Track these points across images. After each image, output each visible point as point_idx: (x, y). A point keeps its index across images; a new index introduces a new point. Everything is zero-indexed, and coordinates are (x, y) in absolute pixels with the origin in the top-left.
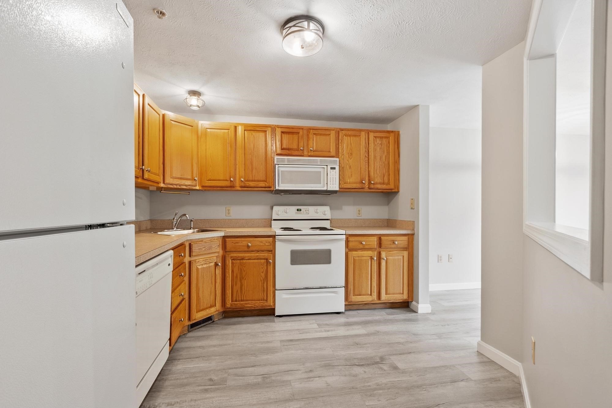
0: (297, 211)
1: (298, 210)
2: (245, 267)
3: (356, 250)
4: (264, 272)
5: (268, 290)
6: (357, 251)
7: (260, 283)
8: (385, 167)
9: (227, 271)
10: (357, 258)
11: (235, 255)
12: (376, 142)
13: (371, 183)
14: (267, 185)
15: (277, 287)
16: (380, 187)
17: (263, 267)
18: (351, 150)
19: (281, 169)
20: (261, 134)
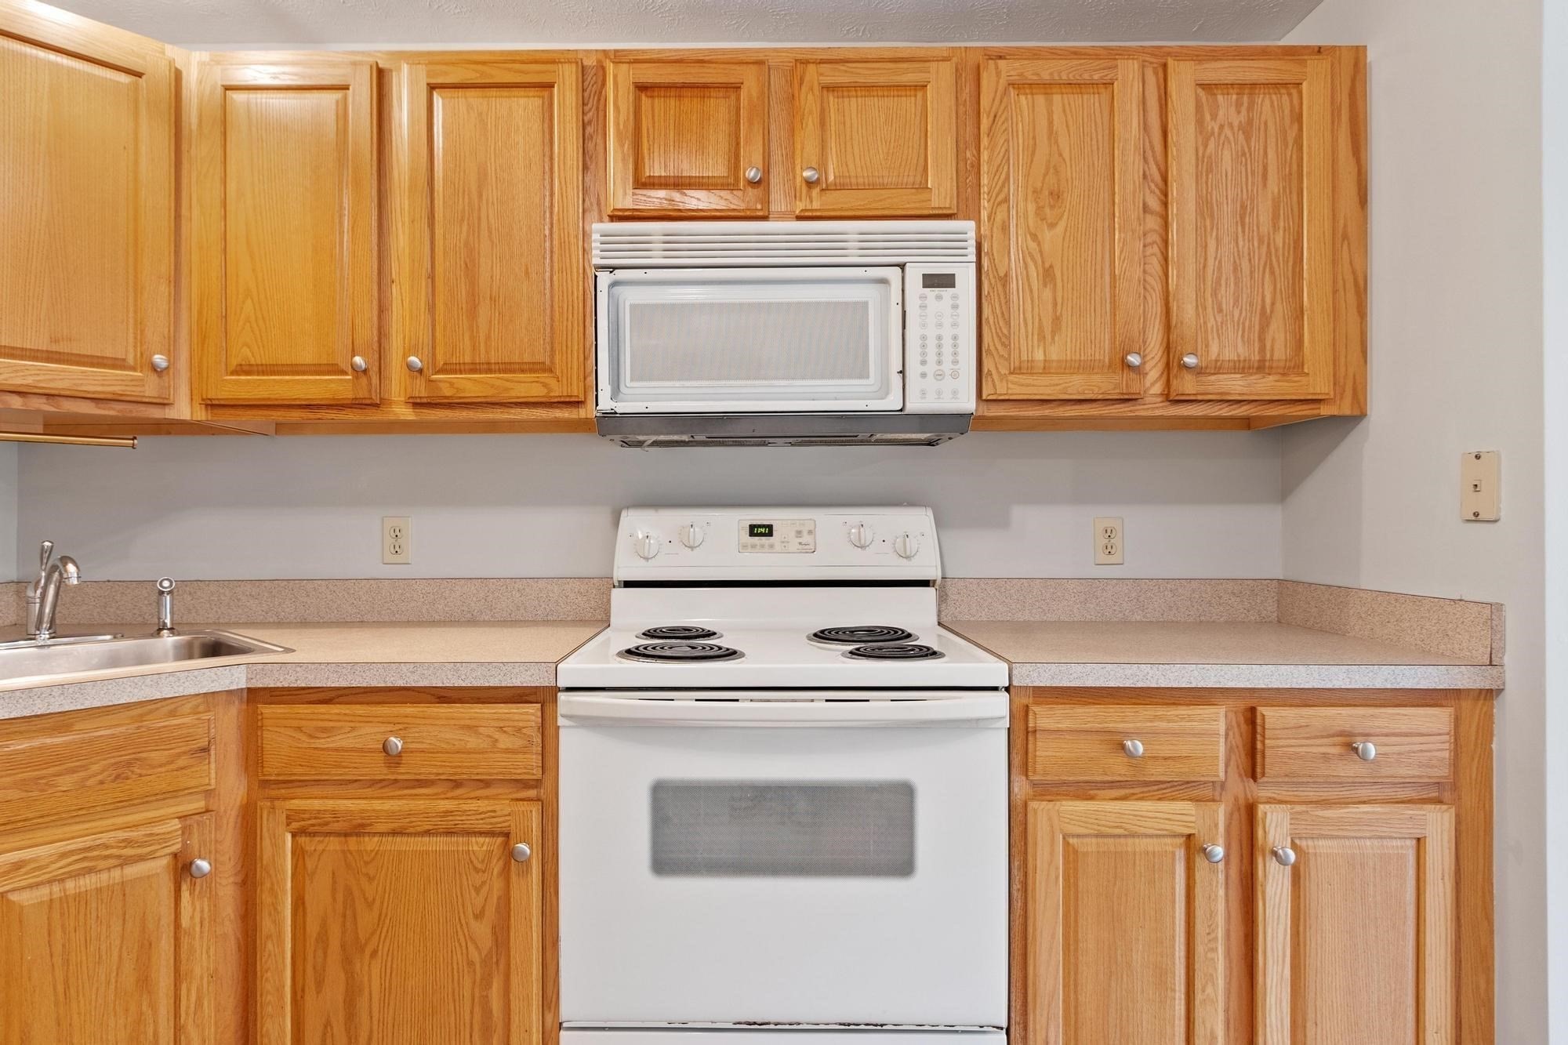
0: (752, 534)
1: (754, 530)
2: (371, 879)
3: (1084, 791)
4: (490, 911)
5: (514, 1028)
6: (1092, 798)
7: (467, 983)
8: (1272, 267)
9: (266, 898)
10: (1090, 845)
11: (316, 804)
12: (1214, 117)
13: (1186, 367)
14: (558, 391)
15: (569, 1009)
16: (1239, 389)
17: (484, 883)
18: (1057, 172)
19: (631, 296)
20: (522, 101)
